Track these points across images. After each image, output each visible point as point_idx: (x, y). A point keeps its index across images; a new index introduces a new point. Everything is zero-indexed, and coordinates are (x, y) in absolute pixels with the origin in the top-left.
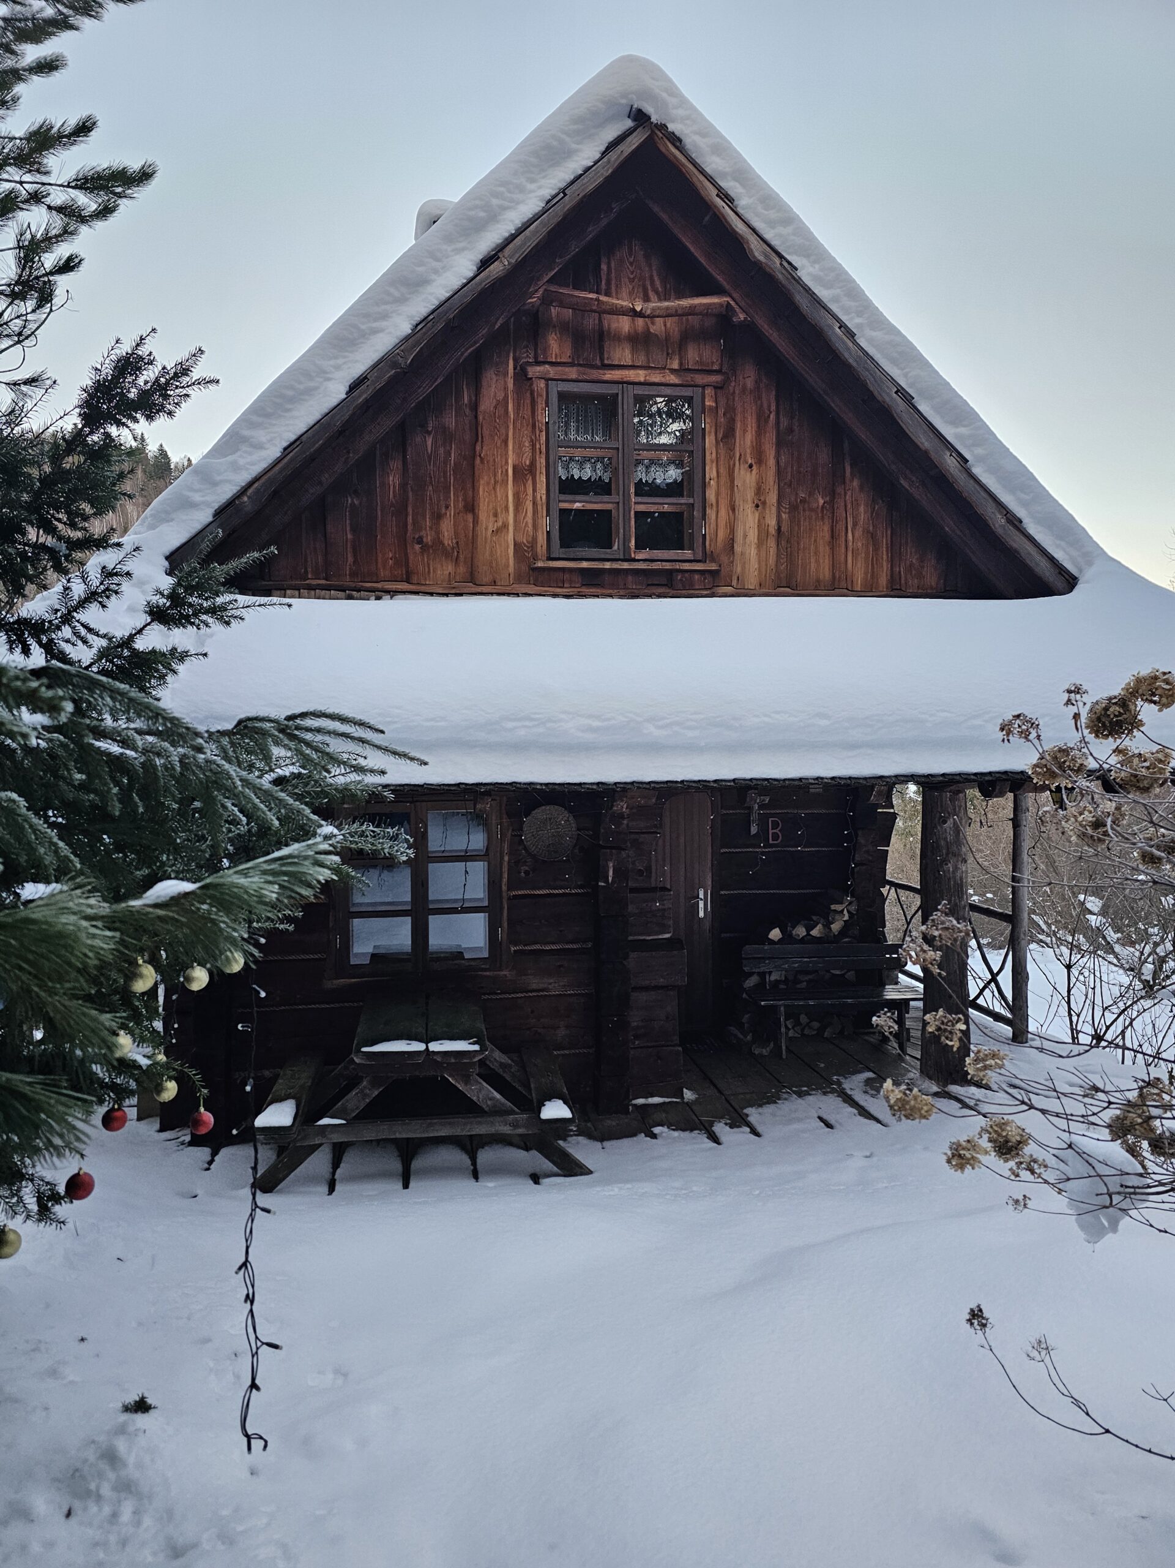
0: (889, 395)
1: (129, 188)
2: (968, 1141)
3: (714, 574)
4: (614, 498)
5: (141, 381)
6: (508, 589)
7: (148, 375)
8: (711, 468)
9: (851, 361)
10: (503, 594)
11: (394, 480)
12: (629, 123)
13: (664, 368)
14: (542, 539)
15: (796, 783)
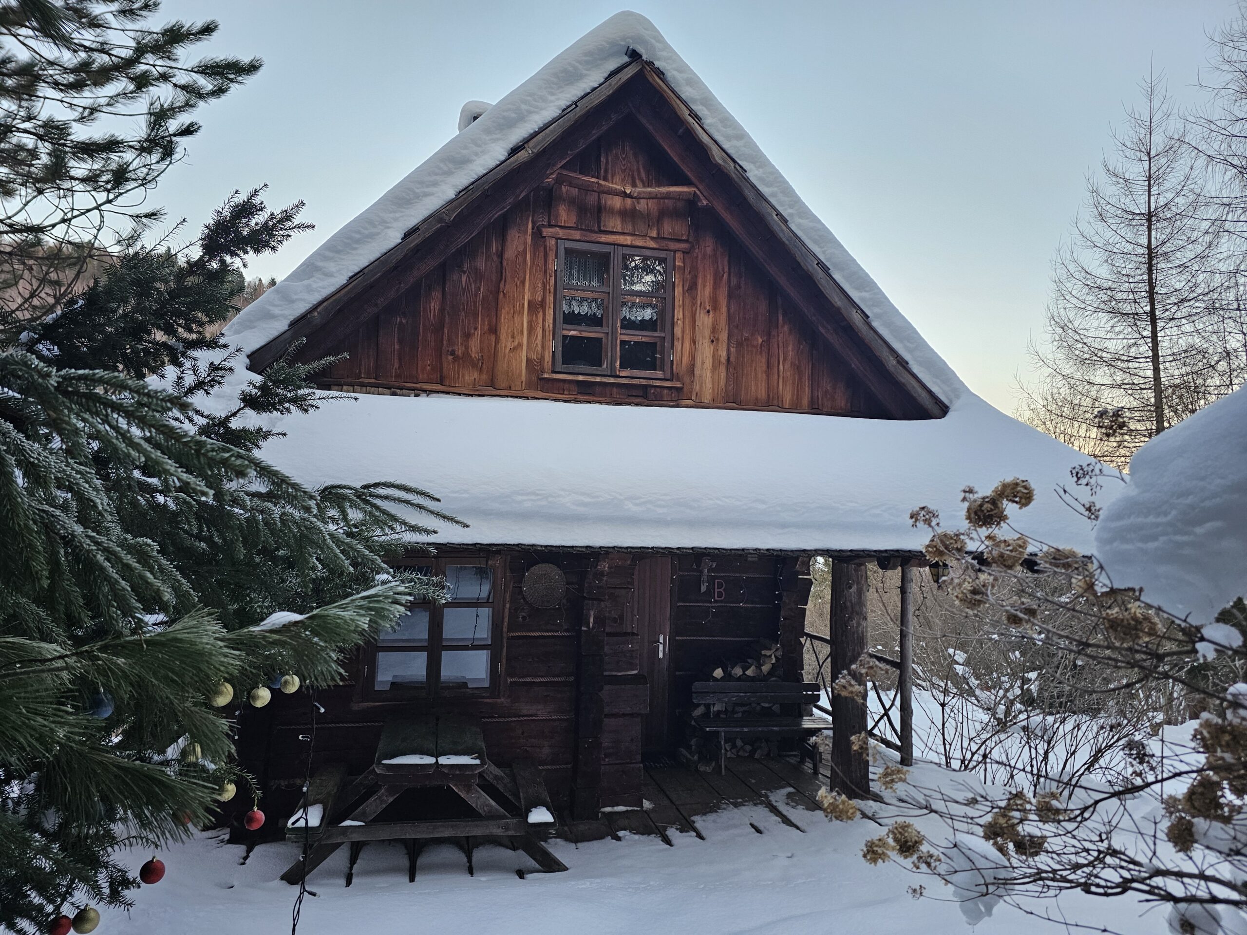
0: (812, 267)
1: (240, 76)
2: (880, 840)
3: (679, 390)
4: (605, 329)
5: (253, 223)
6: (520, 393)
7: (259, 219)
8: (679, 311)
9: (784, 239)
10: (516, 397)
11: (434, 305)
12: (626, 59)
13: (646, 236)
14: (548, 357)
15: (740, 552)
